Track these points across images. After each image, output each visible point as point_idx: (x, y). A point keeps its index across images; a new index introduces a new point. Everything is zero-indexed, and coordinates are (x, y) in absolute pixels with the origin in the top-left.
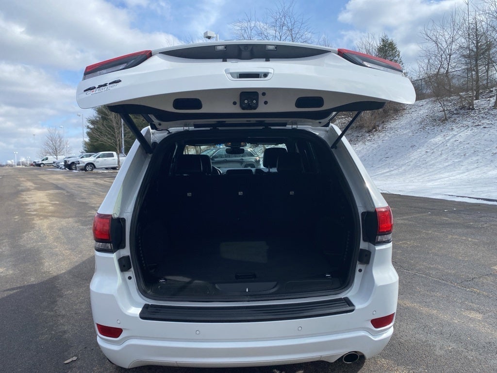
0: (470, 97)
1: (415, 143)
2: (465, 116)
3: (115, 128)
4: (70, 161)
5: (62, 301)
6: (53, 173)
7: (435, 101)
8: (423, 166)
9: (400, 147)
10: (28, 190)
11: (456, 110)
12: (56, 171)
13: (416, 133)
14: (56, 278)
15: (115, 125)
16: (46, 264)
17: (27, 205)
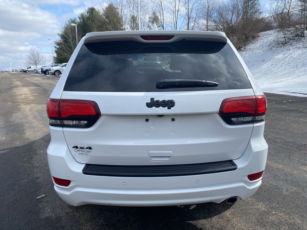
0: (302, 28)
1: (265, 59)
2: (299, 41)
3: (73, 48)
4: (45, 69)
5: (36, 157)
6: (34, 76)
7: (279, 31)
8: (270, 73)
9: (255, 61)
10: (17, 86)
11: (293, 37)
12: (37, 75)
13: (266, 52)
14: (34, 142)
15: (72, 45)
16: (27, 133)
17: (16, 96)
